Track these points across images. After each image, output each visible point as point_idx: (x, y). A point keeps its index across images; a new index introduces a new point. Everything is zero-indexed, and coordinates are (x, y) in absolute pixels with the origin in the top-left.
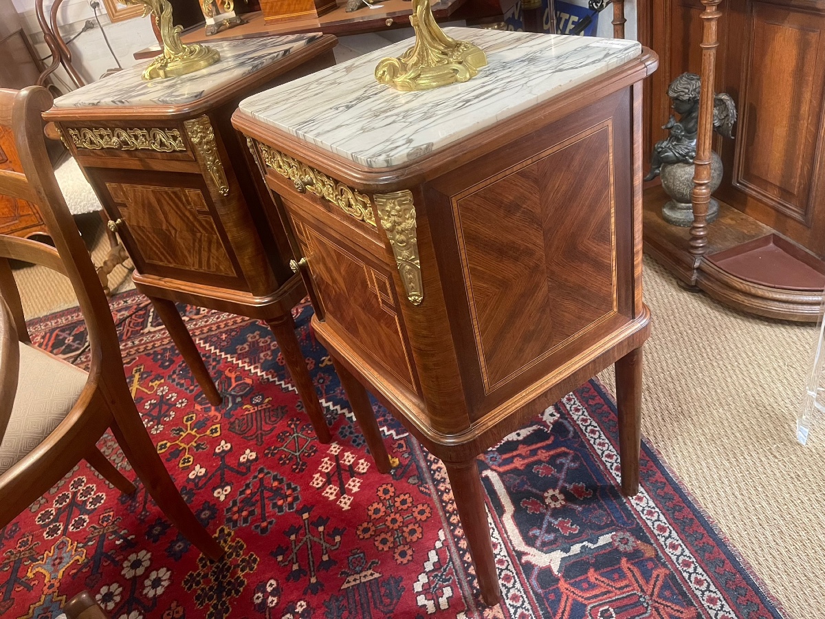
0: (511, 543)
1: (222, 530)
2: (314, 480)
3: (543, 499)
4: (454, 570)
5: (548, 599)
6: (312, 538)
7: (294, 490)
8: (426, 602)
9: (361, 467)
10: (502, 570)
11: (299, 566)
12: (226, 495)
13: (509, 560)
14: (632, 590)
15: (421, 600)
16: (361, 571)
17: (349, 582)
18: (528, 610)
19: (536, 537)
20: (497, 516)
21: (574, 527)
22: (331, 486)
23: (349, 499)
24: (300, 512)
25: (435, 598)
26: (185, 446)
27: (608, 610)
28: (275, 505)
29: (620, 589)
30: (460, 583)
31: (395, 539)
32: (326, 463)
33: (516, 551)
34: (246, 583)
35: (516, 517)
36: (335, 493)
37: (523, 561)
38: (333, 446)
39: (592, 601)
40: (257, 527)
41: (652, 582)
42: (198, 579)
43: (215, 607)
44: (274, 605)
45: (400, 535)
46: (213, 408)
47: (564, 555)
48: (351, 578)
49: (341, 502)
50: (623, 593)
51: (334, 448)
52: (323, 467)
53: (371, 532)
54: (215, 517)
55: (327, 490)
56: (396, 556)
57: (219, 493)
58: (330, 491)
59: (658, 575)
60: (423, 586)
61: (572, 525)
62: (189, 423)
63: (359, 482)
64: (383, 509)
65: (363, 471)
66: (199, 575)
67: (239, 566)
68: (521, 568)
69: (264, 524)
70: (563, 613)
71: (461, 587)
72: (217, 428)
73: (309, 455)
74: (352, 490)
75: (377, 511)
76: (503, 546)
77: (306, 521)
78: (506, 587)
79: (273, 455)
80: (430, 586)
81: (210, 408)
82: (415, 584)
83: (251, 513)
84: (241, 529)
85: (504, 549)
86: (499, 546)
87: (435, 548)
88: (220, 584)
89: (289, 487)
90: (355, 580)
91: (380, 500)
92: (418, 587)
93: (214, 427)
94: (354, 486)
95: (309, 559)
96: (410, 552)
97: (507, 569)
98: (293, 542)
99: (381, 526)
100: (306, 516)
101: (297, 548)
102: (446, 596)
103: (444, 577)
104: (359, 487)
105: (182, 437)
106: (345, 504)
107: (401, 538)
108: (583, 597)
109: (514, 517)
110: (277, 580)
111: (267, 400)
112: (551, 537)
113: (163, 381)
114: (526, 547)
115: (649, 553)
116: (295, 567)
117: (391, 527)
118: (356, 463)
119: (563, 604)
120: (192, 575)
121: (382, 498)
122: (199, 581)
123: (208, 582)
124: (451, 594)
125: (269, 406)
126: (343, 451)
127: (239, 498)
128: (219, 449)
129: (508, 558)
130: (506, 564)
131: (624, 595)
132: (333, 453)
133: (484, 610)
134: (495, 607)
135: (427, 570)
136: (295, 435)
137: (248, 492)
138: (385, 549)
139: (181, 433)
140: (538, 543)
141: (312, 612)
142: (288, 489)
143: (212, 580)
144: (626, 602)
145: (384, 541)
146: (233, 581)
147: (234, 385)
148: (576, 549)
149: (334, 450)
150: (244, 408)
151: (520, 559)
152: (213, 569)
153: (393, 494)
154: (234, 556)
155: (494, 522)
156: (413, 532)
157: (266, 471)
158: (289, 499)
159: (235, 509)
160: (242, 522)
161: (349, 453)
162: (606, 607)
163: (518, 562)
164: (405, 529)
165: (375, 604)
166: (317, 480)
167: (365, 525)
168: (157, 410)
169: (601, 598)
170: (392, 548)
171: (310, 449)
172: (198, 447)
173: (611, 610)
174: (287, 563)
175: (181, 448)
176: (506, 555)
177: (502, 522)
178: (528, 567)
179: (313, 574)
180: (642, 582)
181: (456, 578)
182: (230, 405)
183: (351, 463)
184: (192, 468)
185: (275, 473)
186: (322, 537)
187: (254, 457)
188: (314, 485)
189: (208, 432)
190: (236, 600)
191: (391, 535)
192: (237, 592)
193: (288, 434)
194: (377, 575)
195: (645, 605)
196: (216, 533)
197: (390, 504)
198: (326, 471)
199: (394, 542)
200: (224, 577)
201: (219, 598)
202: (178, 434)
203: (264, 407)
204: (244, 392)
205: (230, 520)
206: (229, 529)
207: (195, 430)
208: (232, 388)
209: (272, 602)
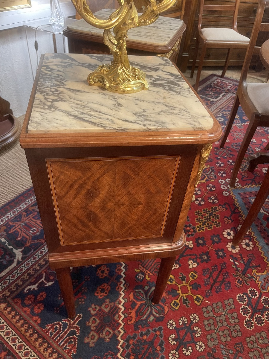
1: (199, 230)
12: (189, 242)
26: (188, 286)
40: (188, 220)
42: (215, 223)
43: (215, 212)
57: (191, 245)
62: (178, 301)
66: (215, 224)
83: (186, 227)
84: (193, 225)
88: (210, 216)
105: (187, 294)
111: (138, 271)
120: (217, 226)
125: (140, 266)
128: (177, 266)
139: (185, 297)
143: (211, 219)
146: (206, 213)
147: (139, 303)
150: (149, 279)
152: (209, 222)
154: (201, 219)
159: (190, 233)
160: (191, 227)
172: (183, 279)
175: (191, 287)
182: (153, 289)
184: (194, 269)
189: (174, 283)
190: (209, 208)
192: (207, 209)
196: (202, 231)
200: (207, 217)
201: (212, 213)
202: (186, 300)
203: (142, 268)
204: (141, 290)
205: (195, 231)
206: (197, 229)
207: (178, 292)
208: (142, 302)
209: (200, 199)
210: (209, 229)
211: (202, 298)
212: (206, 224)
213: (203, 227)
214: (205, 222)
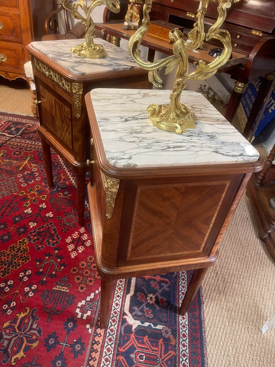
0: (124, 307)
1: (24, 240)
2: (68, 239)
3: (147, 296)
4: (96, 306)
5: (123, 338)
6: (53, 262)
7: (59, 238)
8: (79, 312)
9: (88, 243)
10: (114, 316)
11: (43, 271)
12: (33, 226)
13: (119, 314)
14: (157, 354)
15: (78, 311)
16: (63, 286)
17: (56, 287)
18: (114, 338)
19: (134, 310)
20: (125, 293)
21: (151, 315)
22: (72, 245)
23: (76, 254)
24: (55, 249)
25: (83, 312)
26: (30, 197)
27: (143, 356)
28: (48, 240)
29: (153, 350)
30: (95, 312)
31: (83, 280)
32: (76, 234)
33: (124, 312)
34: (21, 266)
35: (132, 298)
36: (72, 248)
37: (124, 317)
38: (82, 229)
39: (139, 349)
40: (37, 246)
41: (166, 355)
43: (5, 269)
44: (25, 281)
45: (86, 279)
46: (48, 187)
47: (141, 324)
48: (58, 287)
49: (72, 253)
50: (153, 353)
51: (83, 229)
52: (74, 235)
53: (76, 272)
54: (25, 233)
55: (70, 246)
56: (79, 288)
57: (31, 224)
58: (71, 247)
59: (170, 354)
60: (82, 305)
61: (151, 314)
62: (37, 189)
63: (83, 249)
64: (85, 265)
65: (87, 245)
66: (7, 253)
67: (22, 258)
68: (121, 320)
69: (40, 246)
70: (126, 347)
71: (95, 314)
72: (45, 196)
73: (72, 227)
74: (79, 251)
75: (83, 265)
76: (120, 307)
77: (55, 254)
78: (111, 324)
79: (59, 219)
80: (84, 307)
81: (47, 186)
82: (79, 303)
83: (38, 239)
84: (31, 243)
85: (120, 308)
86: (118, 306)
87: (95, 293)
88: (12, 261)
89: (57, 235)
90: (59, 288)
91: (86, 261)
92: (80, 305)
93: (44, 195)
94: (81, 250)
95: (48, 270)
96: (85, 289)
97: (116, 317)
98: (46, 260)
99: (81, 272)
100: (56, 252)
101: (46, 263)
102: (87, 314)
103: (91, 306)
104: (82, 251)
105: (31, 193)
106: (73, 255)
107: (85, 281)
108: (137, 345)
109: (131, 297)
110: (32, 271)
111: (69, 195)
112: (140, 314)
113: (37, 165)
114: (128, 312)
115: (173, 343)
116: (41, 270)
117: (84, 275)
118: (86, 241)
119: (128, 344)
120: (4, 251)
121: (88, 261)
122: (5, 255)
123: (8, 258)
124: (89, 315)
125: (69, 198)
126: (85, 233)
127: (37, 230)
128: (41, 206)
129: (119, 313)
130: (117, 315)
131: (153, 354)
132: (81, 231)
133: (98, 328)
134: (103, 329)
135: (87, 300)
136: (72, 216)
137: (42, 230)
138: (77, 282)
139: (32, 191)
140: (134, 314)
141: (37, 291)
142: (56, 237)
143: (10, 258)
144: (152, 357)
145: (78, 279)
146: (17, 262)
147: (61, 181)
148: (146, 324)
149: (82, 230)
150: (59, 194)
151: (123, 316)
152: (13, 254)
153: (92, 261)
154: (22, 253)
155: (123, 295)
156: (91, 281)
157: (53, 225)
158: (55, 241)
159: (33, 234)
160: (33, 241)
161: (87, 235)
162: (143, 354)
163: (122, 317)
164: (89, 278)
165: (61, 302)
166: (69, 239)
167: (75, 268)
168: (28, 176)
169: (143, 349)
170: (80, 283)
171: (74, 225)
172: (34, 201)
173: (144, 357)
174: (39, 267)
175: (28, 198)
176: (119, 311)
177: (126, 297)
178: (125, 321)
179: (46, 276)
180: (163, 352)
181: (95, 309)
182: (55, 190)
183: (85, 239)
184: (27, 208)
185: (55, 228)
186: (57, 264)
187: (51, 216)
188: (67, 241)
189: (41, 197)
190: (14, 271)
191: (82, 278)
192: (16, 268)
193: (69, 214)
194: (68, 291)
195: (158, 362)
196: (21, 240)
197: (89, 265)
198: (74, 238)
199: (82, 281)
200: (15, 259)
201: (9, 266)
202: (30, 191)
203: (67, 198)
204: (63, 187)
205: (29, 237)
206: (27, 241)
207: (37, 193)
208: (60, 182)
209: (25, 279)
210: (13, 246)
211: (19, 195)
212: (17, 249)
213: (19, 245)
214: (17, 252)
